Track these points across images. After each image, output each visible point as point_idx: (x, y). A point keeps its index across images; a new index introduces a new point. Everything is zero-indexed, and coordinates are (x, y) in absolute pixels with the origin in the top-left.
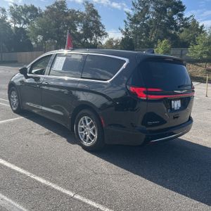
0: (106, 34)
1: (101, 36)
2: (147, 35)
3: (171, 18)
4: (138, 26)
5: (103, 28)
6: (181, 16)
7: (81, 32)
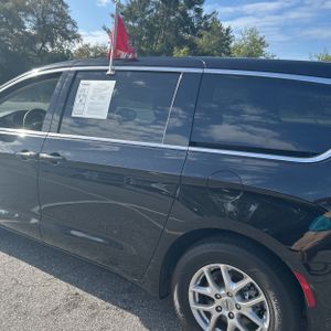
0: (77, 37)
1: (70, 39)
2: (151, 39)
3: (184, 14)
4: (136, 25)
5: (74, 25)
6: (199, 11)
7: (34, 32)
